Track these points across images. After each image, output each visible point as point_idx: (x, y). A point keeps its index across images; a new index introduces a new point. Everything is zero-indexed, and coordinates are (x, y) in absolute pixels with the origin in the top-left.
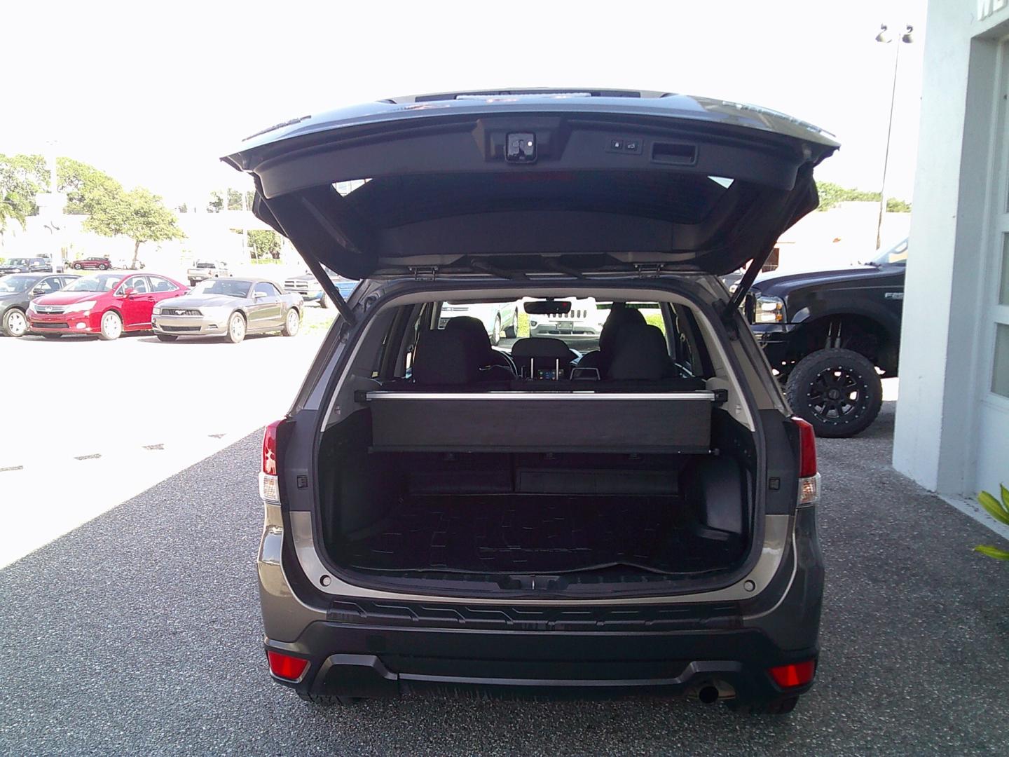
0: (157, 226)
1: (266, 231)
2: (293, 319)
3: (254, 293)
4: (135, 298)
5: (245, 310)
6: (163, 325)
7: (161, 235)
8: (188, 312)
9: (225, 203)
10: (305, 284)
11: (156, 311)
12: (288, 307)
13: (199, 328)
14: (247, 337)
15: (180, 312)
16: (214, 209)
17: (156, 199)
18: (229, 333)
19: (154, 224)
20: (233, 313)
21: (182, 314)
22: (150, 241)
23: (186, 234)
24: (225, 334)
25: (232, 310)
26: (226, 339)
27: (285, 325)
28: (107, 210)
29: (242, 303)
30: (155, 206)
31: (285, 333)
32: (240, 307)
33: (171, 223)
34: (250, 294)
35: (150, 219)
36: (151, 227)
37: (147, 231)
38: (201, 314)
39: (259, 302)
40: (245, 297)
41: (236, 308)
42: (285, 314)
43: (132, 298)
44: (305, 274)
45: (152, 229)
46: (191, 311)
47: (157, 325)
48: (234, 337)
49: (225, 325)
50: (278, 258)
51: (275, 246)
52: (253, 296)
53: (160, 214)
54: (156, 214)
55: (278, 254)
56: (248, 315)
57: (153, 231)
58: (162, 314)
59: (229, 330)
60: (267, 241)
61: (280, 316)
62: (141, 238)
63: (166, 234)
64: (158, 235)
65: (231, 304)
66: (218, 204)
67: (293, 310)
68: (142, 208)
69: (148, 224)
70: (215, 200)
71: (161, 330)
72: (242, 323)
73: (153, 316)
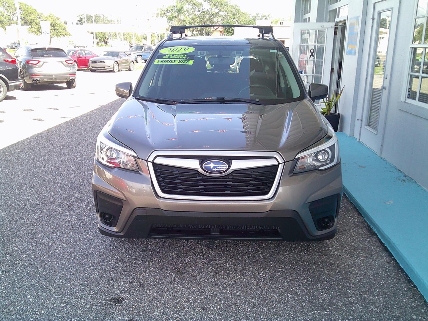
0: (59, 31)
1: (102, 32)
2: (132, 65)
3: (120, 56)
4: (81, 57)
5: (118, 61)
6: (92, 66)
7: (60, 34)
8: (101, 62)
9: (85, 20)
10: (130, 54)
11: (90, 62)
12: (131, 61)
13: (104, 67)
14: (118, 71)
15: (98, 62)
16: (79, 23)
17: (58, 19)
18: (114, 69)
19: (57, 29)
20: (115, 62)
21: (99, 63)
22: (56, 37)
23: (71, 34)
24: (112, 69)
25: (114, 61)
26: (112, 71)
27: (130, 67)
28: (38, 24)
29: (118, 59)
30: (58, 22)
31: (130, 70)
32: (116, 61)
33: (64, 29)
34: (119, 56)
35: (56, 28)
36: (56, 31)
37: (55, 33)
38: (105, 63)
39: (122, 59)
40: (118, 57)
41: (115, 61)
42: (130, 63)
43: (80, 58)
44: (129, 50)
45: (57, 32)
46: (102, 61)
47: (91, 66)
48: (115, 70)
49: (112, 66)
50: (107, 44)
51: (106, 39)
52: (120, 57)
53: (60, 26)
54: (58, 25)
55: (107, 42)
56: (119, 63)
57: (57, 33)
58: (92, 62)
59: (113, 68)
60: (102, 37)
61: (128, 64)
62: (52, 36)
63: (62, 34)
64: (59, 35)
65: (114, 59)
66: (81, 21)
67: (132, 62)
68: (53, 23)
69: (55, 30)
70: (79, 19)
71: (92, 68)
72: (117, 66)
73: (89, 63)
